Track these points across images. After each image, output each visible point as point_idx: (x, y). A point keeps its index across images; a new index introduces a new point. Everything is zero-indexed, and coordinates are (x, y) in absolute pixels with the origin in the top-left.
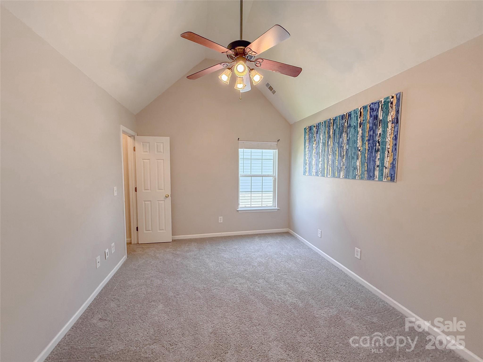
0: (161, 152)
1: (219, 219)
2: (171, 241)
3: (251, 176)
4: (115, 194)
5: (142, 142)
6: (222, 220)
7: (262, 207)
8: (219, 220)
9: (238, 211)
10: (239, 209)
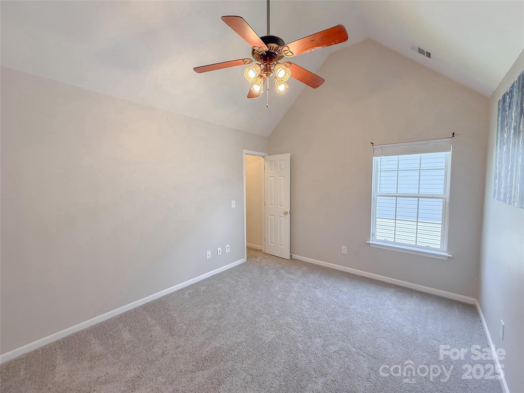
0: (282, 169)
1: (342, 248)
2: (289, 259)
3: (396, 197)
4: (233, 206)
5: (270, 161)
6: (346, 250)
7: (416, 246)
8: (343, 250)
9: (369, 244)
10: (371, 242)
